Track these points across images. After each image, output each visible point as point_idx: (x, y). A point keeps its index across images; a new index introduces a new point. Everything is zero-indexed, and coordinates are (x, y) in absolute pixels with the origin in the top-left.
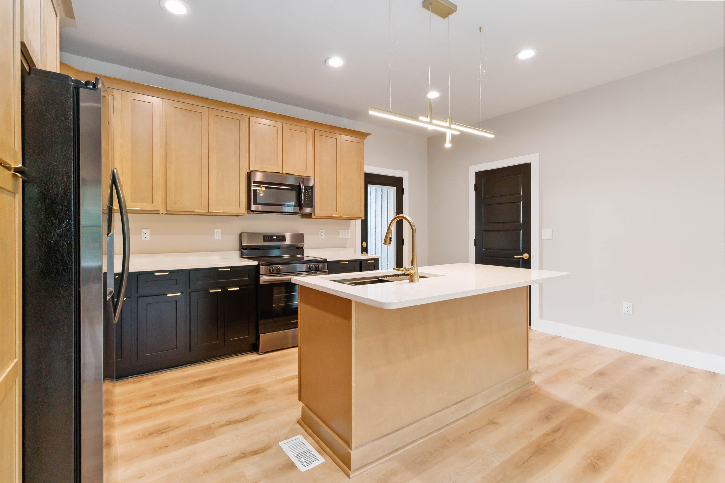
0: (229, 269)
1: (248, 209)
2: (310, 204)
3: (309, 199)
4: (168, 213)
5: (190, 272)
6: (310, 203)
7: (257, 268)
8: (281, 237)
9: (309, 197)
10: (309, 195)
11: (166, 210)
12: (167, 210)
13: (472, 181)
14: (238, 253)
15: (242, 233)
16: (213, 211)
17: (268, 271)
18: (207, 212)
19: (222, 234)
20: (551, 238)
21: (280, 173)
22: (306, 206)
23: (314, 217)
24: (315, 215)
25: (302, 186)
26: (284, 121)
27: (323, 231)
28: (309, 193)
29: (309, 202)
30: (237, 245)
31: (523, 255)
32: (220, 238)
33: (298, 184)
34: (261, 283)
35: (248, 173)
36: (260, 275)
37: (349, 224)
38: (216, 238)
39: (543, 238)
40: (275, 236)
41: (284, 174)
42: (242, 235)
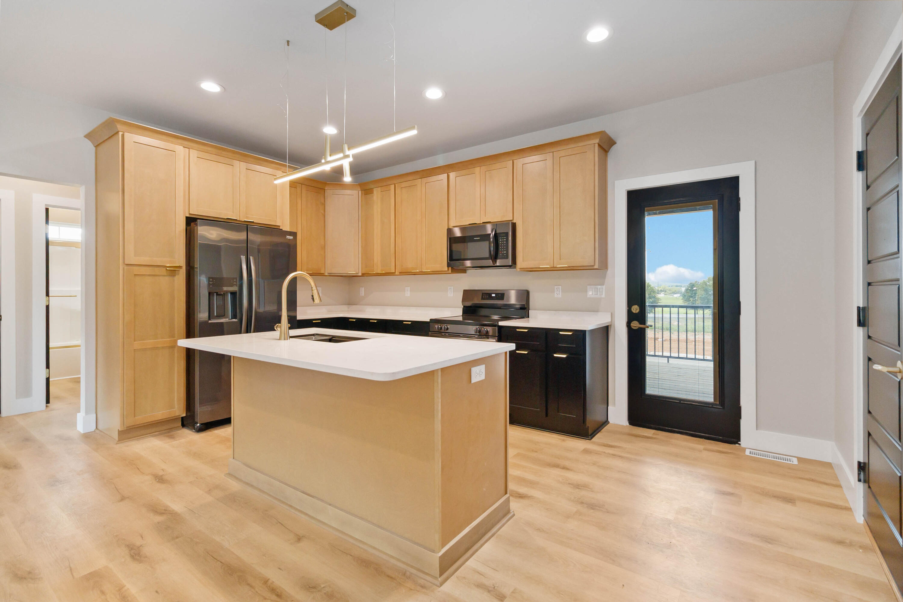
0: (410, 323)
1: (448, 266)
2: (505, 255)
3: (504, 248)
4: (401, 273)
7: (429, 324)
8: (500, 295)
9: (504, 246)
10: (504, 244)
13: (857, 144)
19: (453, 291)
21: (477, 223)
22: (500, 257)
24: (517, 267)
25: (492, 234)
27: (560, 287)
28: (504, 241)
29: (504, 252)
32: (452, 295)
35: (448, 231)
38: (449, 295)
40: (493, 294)
41: (481, 223)
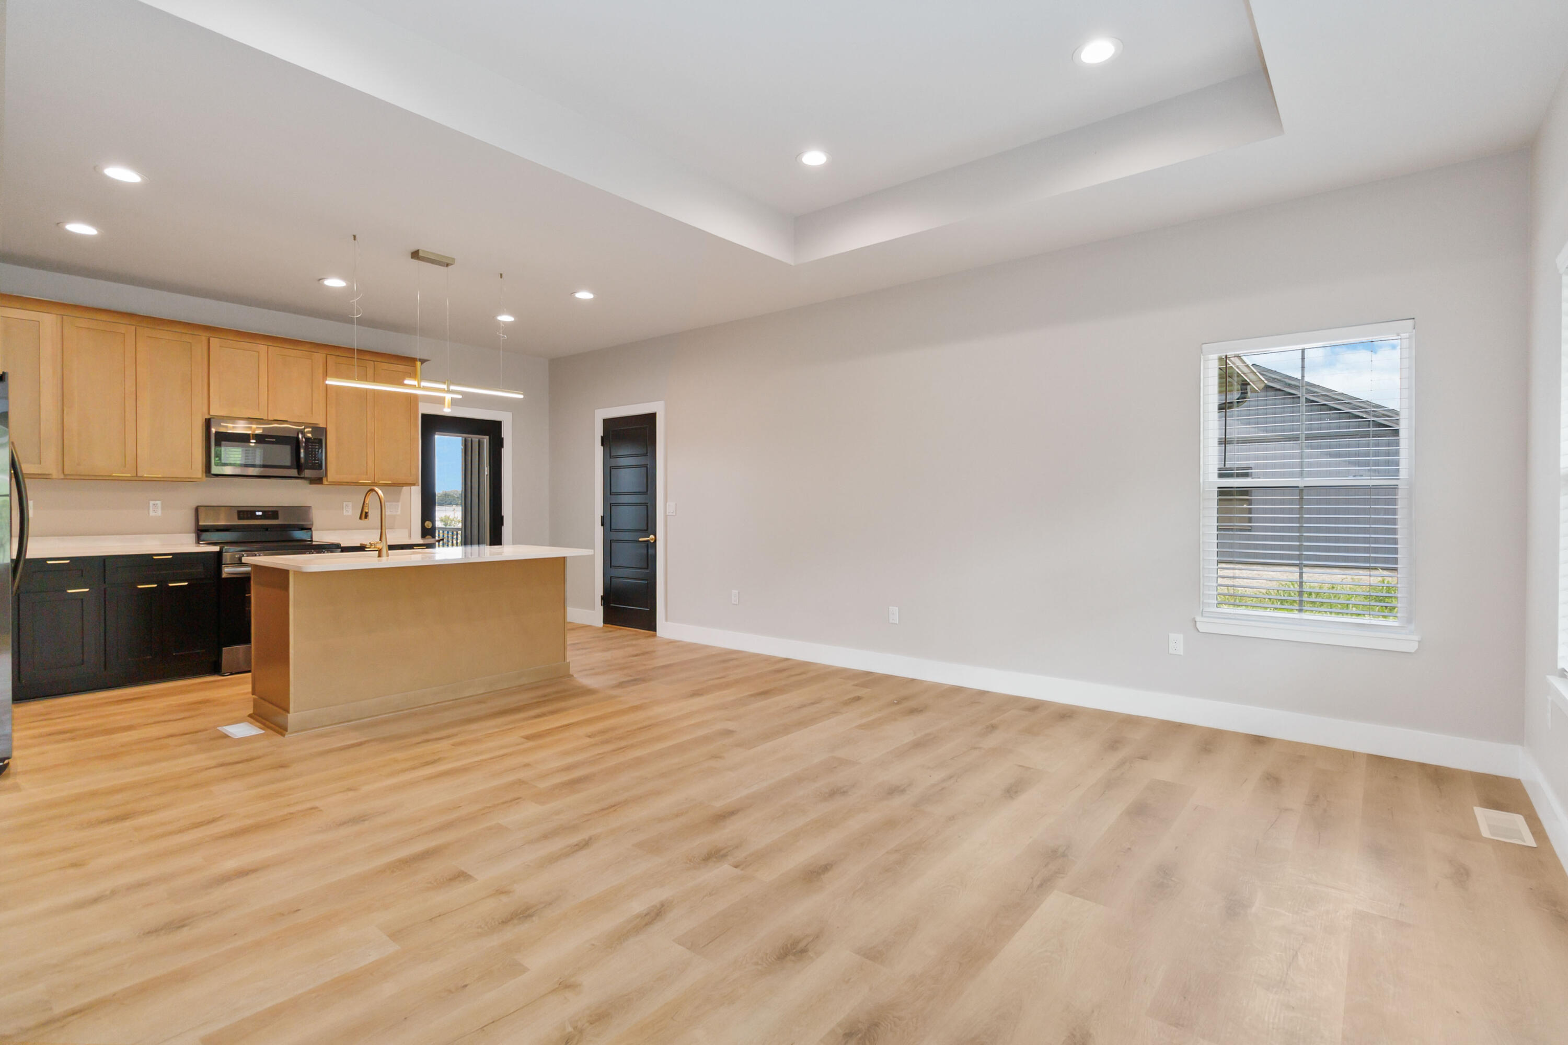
0: (171, 557)
1: (206, 473)
2: (317, 465)
3: (315, 459)
4: (66, 477)
5: (104, 561)
6: (317, 463)
7: (219, 554)
8: (271, 513)
9: (315, 456)
10: (315, 452)
11: (63, 472)
12: (65, 473)
13: (599, 432)
14: (192, 537)
15: (198, 506)
16: (145, 475)
17: (237, 559)
18: (134, 476)
19: (163, 508)
20: (674, 514)
21: (264, 418)
22: (310, 467)
23: (325, 482)
24: (327, 480)
25: (302, 438)
26: (269, 344)
27: (351, 503)
28: (315, 449)
30: (191, 525)
31: (648, 537)
32: (159, 513)
33: (295, 436)
34: (224, 576)
35: (207, 420)
36: (223, 566)
37: (400, 492)
38: (152, 513)
39: (667, 514)
40: (259, 511)
41: (271, 420)
42: (200, 510)
